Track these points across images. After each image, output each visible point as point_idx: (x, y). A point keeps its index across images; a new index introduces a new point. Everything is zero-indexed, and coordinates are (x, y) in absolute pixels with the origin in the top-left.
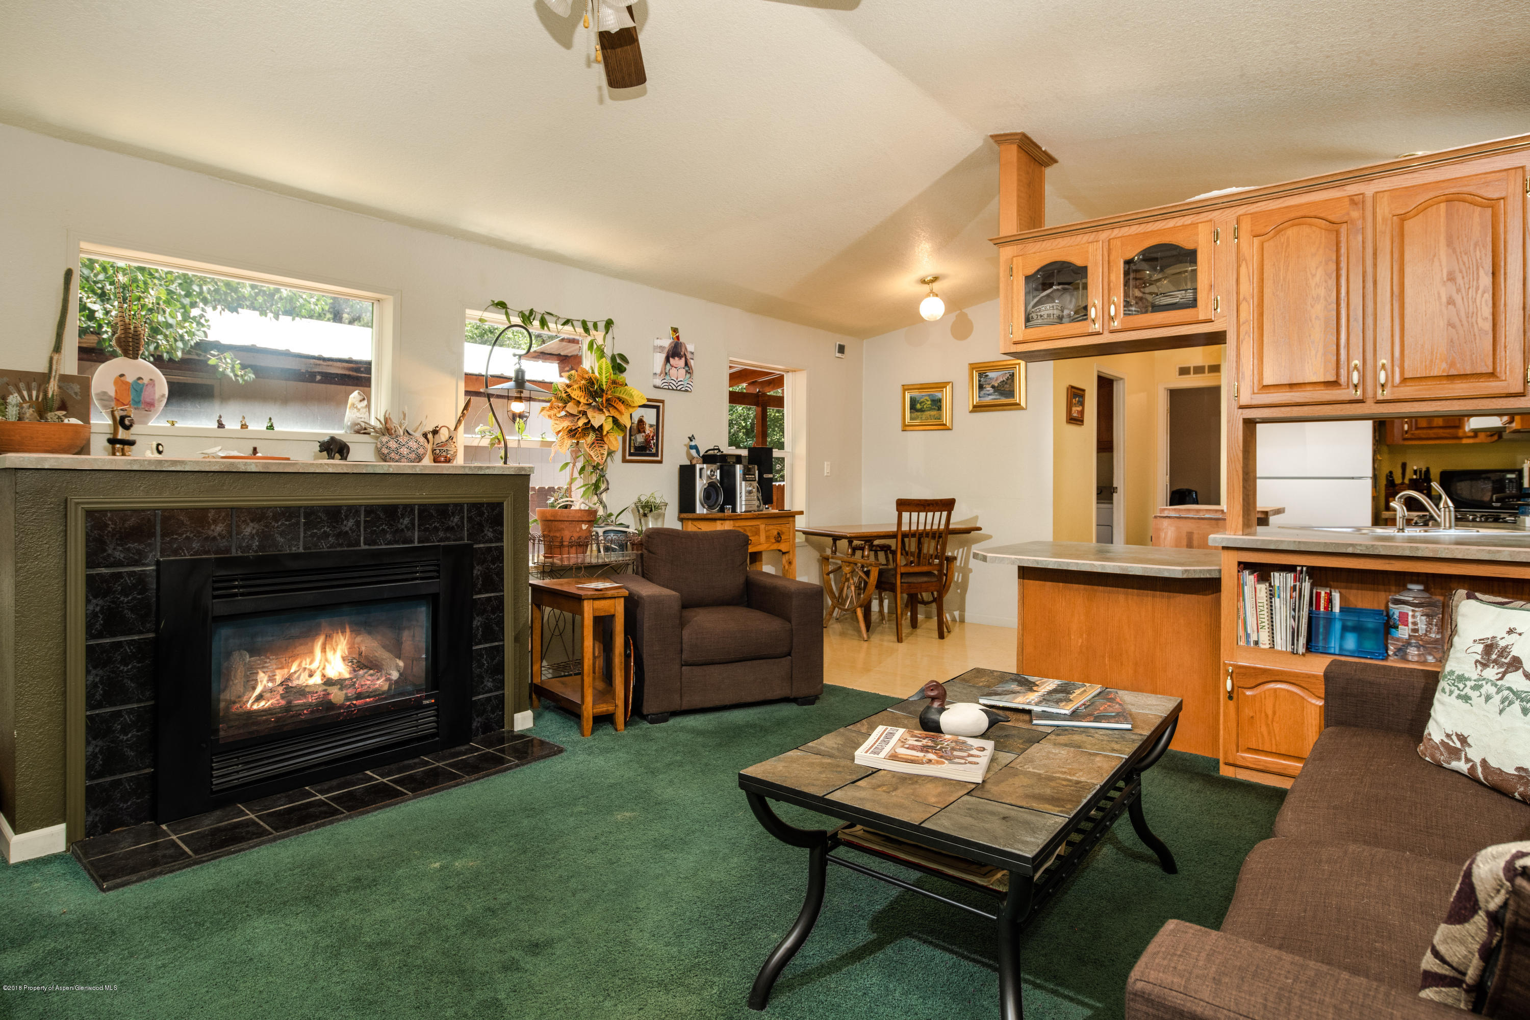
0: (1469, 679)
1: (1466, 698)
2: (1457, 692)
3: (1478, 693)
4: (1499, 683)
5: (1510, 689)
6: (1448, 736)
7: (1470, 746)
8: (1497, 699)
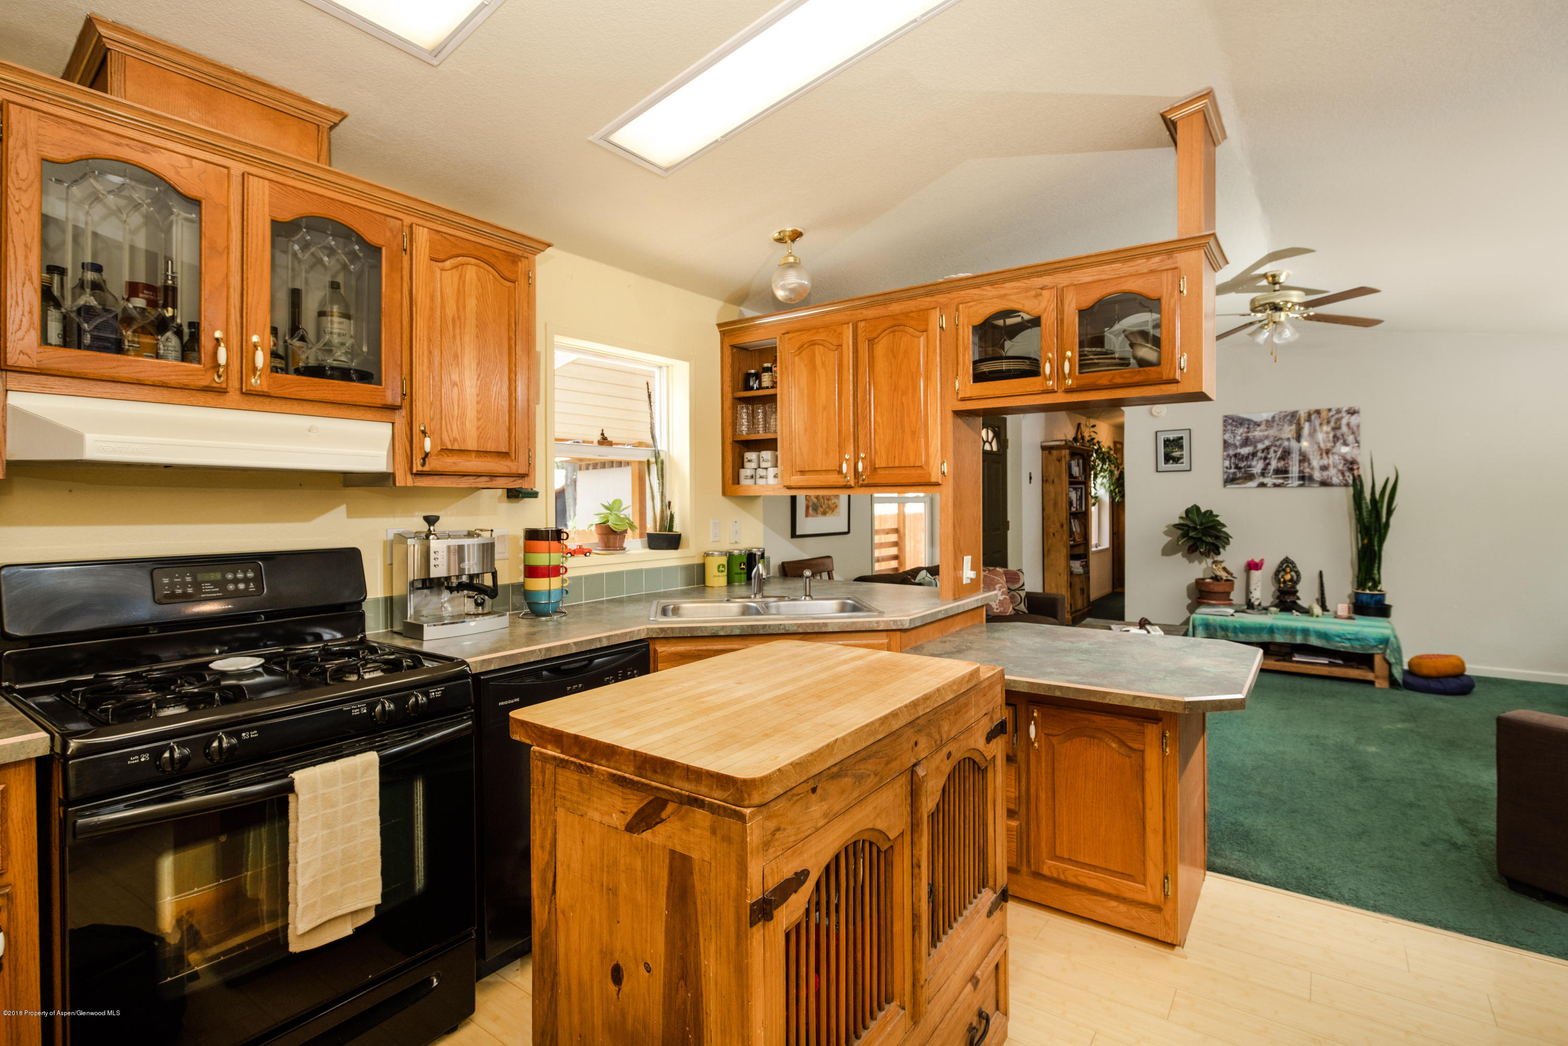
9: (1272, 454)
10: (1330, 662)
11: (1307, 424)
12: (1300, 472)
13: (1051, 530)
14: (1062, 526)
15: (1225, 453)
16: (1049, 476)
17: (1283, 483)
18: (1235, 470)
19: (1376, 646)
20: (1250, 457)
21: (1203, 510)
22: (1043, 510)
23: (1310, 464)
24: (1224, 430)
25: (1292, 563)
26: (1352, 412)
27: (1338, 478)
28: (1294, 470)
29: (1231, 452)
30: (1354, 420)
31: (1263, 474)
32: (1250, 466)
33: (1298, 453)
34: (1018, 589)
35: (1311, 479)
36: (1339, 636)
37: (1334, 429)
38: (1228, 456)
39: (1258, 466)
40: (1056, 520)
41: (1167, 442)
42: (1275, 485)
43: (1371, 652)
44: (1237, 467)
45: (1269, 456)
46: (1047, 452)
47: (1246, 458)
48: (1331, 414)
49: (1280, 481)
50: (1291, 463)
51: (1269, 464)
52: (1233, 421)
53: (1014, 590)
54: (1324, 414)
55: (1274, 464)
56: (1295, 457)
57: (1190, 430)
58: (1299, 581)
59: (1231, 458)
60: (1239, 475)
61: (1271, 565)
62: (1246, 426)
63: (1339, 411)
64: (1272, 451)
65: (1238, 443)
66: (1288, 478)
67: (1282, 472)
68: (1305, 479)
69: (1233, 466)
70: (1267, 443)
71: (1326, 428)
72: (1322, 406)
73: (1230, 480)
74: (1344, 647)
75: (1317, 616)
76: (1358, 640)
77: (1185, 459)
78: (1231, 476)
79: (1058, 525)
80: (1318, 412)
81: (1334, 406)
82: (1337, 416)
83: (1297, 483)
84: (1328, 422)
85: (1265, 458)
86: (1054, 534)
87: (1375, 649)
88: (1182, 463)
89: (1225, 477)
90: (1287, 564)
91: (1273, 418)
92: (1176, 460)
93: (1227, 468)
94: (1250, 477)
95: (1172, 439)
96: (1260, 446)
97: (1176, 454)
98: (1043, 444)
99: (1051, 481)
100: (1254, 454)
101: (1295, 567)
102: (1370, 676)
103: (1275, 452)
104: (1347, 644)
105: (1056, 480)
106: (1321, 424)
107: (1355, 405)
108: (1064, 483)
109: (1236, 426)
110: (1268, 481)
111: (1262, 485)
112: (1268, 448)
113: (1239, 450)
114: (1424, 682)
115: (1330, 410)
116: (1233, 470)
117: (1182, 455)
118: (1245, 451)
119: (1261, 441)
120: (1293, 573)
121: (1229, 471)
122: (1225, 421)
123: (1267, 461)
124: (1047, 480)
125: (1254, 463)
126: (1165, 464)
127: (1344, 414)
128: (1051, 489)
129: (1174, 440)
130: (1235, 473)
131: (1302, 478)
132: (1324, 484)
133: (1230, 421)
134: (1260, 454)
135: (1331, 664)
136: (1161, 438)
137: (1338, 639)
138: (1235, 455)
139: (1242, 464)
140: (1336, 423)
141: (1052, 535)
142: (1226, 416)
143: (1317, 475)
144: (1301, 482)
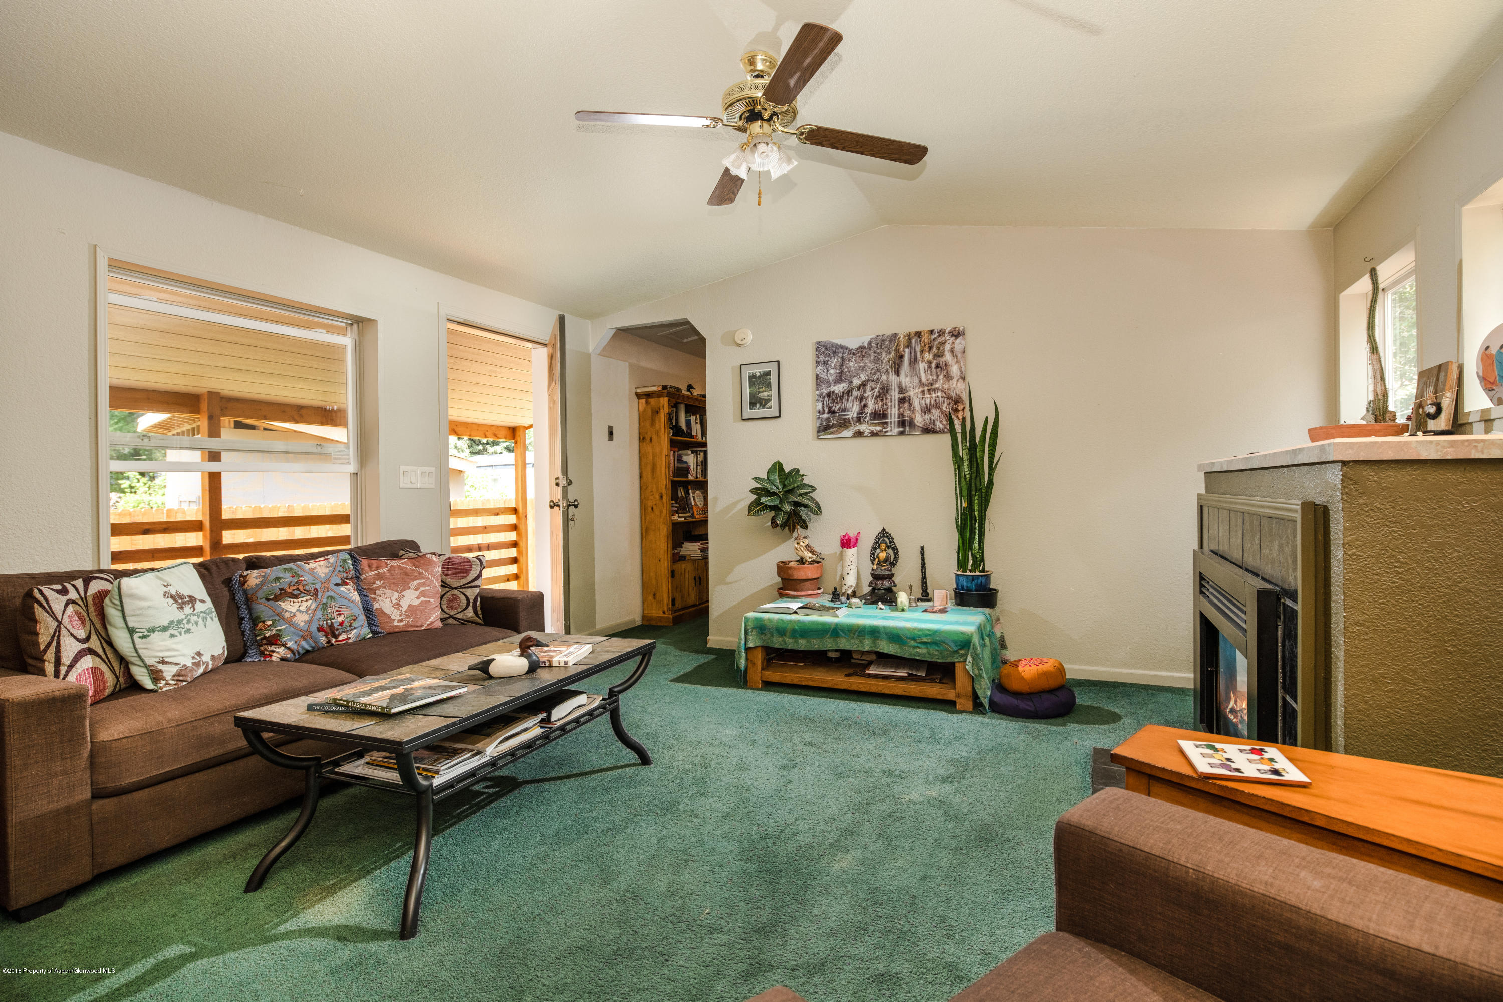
0: (183, 620)
1: (188, 631)
2: (183, 631)
3: (191, 624)
4: (195, 612)
5: (202, 612)
6: (193, 658)
7: (203, 654)
8: (200, 620)
9: (869, 393)
10: (909, 674)
11: (907, 350)
12: (901, 415)
13: (650, 504)
14: (661, 497)
15: (817, 392)
16: (647, 433)
17: (881, 431)
18: (829, 415)
19: (957, 651)
20: (845, 397)
21: (787, 469)
22: (641, 477)
23: (910, 405)
24: (817, 362)
25: (890, 537)
26: (957, 334)
27: (941, 422)
28: (894, 413)
29: (824, 392)
30: (959, 343)
31: (859, 420)
32: (844, 410)
33: (897, 390)
34: (464, 587)
35: (912, 424)
36: (914, 639)
37: (937, 356)
38: (821, 395)
39: (853, 409)
40: (654, 490)
41: (753, 379)
42: (873, 434)
43: (949, 660)
44: (831, 411)
45: (866, 395)
46: (644, 401)
47: (840, 398)
48: (933, 337)
49: (878, 428)
50: (889, 404)
51: (865, 406)
52: (826, 349)
53: (456, 588)
54: (925, 338)
55: (871, 406)
56: (894, 395)
57: (778, 362)
58: (897, 561)
59: (823, 398)
60: (833, 422)
61: (867, 542)
62: (840, 355)
63: (942, 333)
64: (868, 388)
65: (831, 379)
66: (886, 423)
67: (880, 416)
68: (905, 424)
69: (826, 410)
70: (863, 377)
71: (928, 356)
72: (924, 327)
73: (824, 428)
74: (920, 654)
75: (903, 610)
76: (935, 643)
77: (774, 402)
78: (824, 423)
79: (657, 497)
80: (918, 334)
81: (937, 327)
82: (940, 340)
83: (896, 430)
84: (931, 348)
85: (862, 398)
86: (652, 508)
87: (957, 655)
88: (770, 407)
89: (818, 425)
90: (884, 539)
91: (870, 343)
92: (764, 403)
93: (819, 412)
94: (844, 424)
95: (758, 374)
96: (856, 382)
97: (764, 395)
98: (639, 391)
99: (649, 439)
100: (849, 393)
101: (892, 542)
102: (951, 695)
103: (873, 389)
104: (923, 650)
105: (654, 437)
106: (922, 352)
107: (959, 324)
108: (663, 442)
109: (829, 356)
110: (864, 427)
111: (859, 434)
112: (864, 385)
113: (832, 388)
114: (1013, 701)
115: (932, 332)
116: (826, 415)
117: (770, 396)
118: (839, 388)
119: (857, 376)
120: (890, 551)
121: (821, 416)
122: (817, 349)
123: (864, 402)
124: (644, 438)
125: (849, 405)
126: (751, 409)
127: (947, 337)
128: (648, 448)
129: (760, 376)
130: (828, 418)
131: (902, 423)
132: (928, 430)
133: (823, 349)
134: (855, 393)
135: (911, 678)
136: (747, 374)
137: (913, 643)
138: (829, 395)
139: (836, 407)
140: (938, 348)
141: (650, 509)
142: (818, 343)
143: (919, 419)
144: (901, 429)
